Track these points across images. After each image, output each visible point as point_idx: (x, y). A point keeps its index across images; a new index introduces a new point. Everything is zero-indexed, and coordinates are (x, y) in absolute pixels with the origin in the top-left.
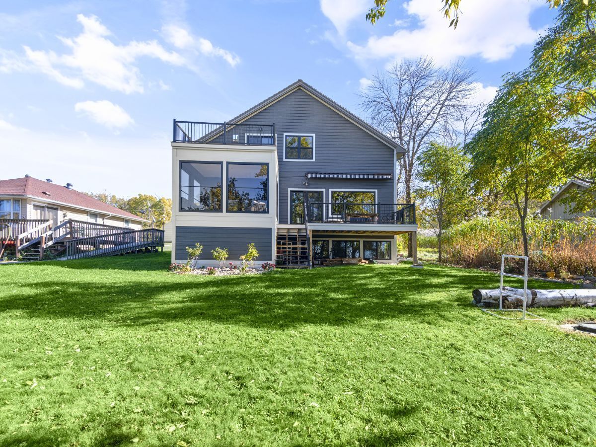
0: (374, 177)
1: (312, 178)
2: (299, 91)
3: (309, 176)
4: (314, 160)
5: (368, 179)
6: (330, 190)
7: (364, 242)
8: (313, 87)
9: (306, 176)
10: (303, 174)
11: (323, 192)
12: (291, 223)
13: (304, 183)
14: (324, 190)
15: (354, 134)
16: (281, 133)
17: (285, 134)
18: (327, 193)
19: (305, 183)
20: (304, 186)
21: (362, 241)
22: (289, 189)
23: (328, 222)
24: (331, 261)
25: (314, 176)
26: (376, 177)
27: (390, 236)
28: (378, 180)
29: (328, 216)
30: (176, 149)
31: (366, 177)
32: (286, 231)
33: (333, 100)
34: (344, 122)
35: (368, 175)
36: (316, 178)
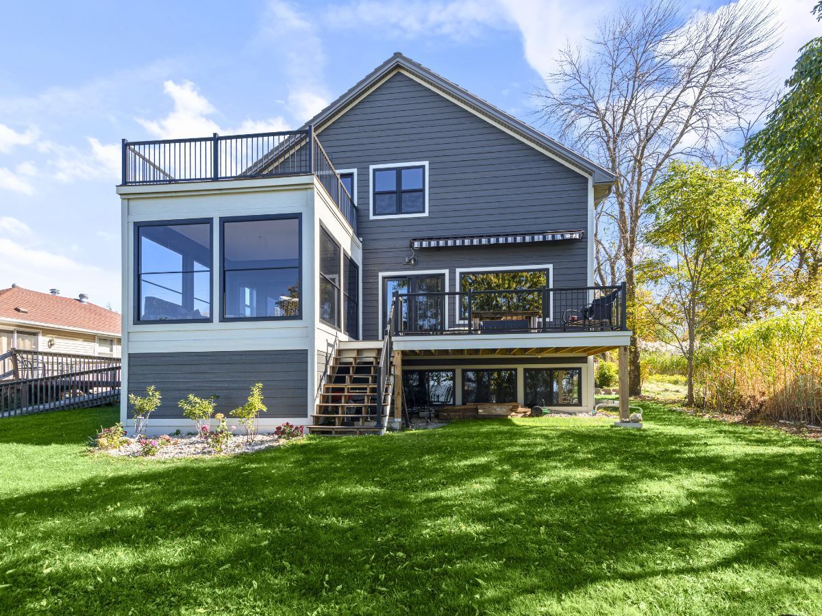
0: (544, 237)
1: (421, 249)
2: (399, 78)
3: (416, 244)
4: (426, 214)
5: (533, 244)
6: (458, 271)
7: (526, 370)
8: (423, 66)
9: (411, 246)
10: (407, 243)
11: (443, 275)
12: (366, 338)
13: (407, 260)
14: (446, 272)
15: (506, 154)
16: (363, 165)
17: (372, 167)
18: (452, 276)
19: (410, 260)
20: (407, 267)
21: (520, 369)
22: (381, 274)
23: (453, 333)
24: (460, 410)
25: (425, 244)
26: (549, 238)
27: (580, 356)
28: (554, 243)
29: (454, 321)
30: (128, 199)
31: (528, 239)
32: (354, 354)
33: (462, 86)
34: (486, 131)
35: (533, 234)
36: (429, 249)
